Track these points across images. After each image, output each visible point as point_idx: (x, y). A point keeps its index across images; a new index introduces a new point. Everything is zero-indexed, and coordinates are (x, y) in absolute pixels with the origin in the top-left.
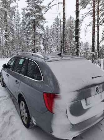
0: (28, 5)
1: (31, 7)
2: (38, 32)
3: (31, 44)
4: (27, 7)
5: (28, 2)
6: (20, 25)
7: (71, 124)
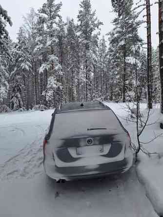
0: (115, 26)
1: (119, 29)
2: (129, 62)
3: (118, 81)
4: (114, 30)
5: (114, 23)
6: (106, 55)
7: (56, 166)
